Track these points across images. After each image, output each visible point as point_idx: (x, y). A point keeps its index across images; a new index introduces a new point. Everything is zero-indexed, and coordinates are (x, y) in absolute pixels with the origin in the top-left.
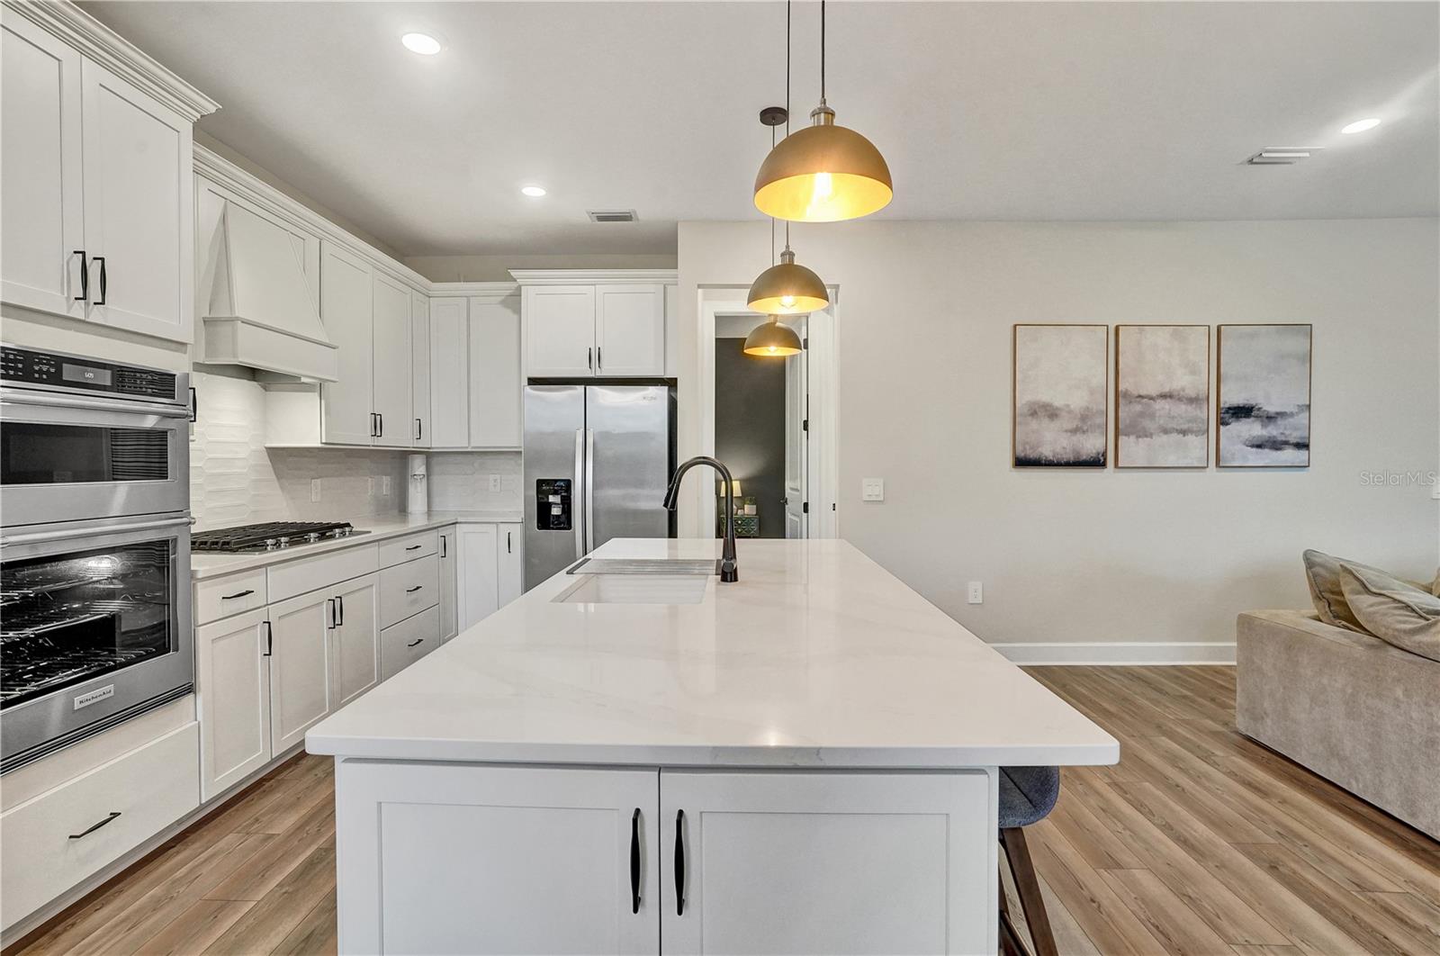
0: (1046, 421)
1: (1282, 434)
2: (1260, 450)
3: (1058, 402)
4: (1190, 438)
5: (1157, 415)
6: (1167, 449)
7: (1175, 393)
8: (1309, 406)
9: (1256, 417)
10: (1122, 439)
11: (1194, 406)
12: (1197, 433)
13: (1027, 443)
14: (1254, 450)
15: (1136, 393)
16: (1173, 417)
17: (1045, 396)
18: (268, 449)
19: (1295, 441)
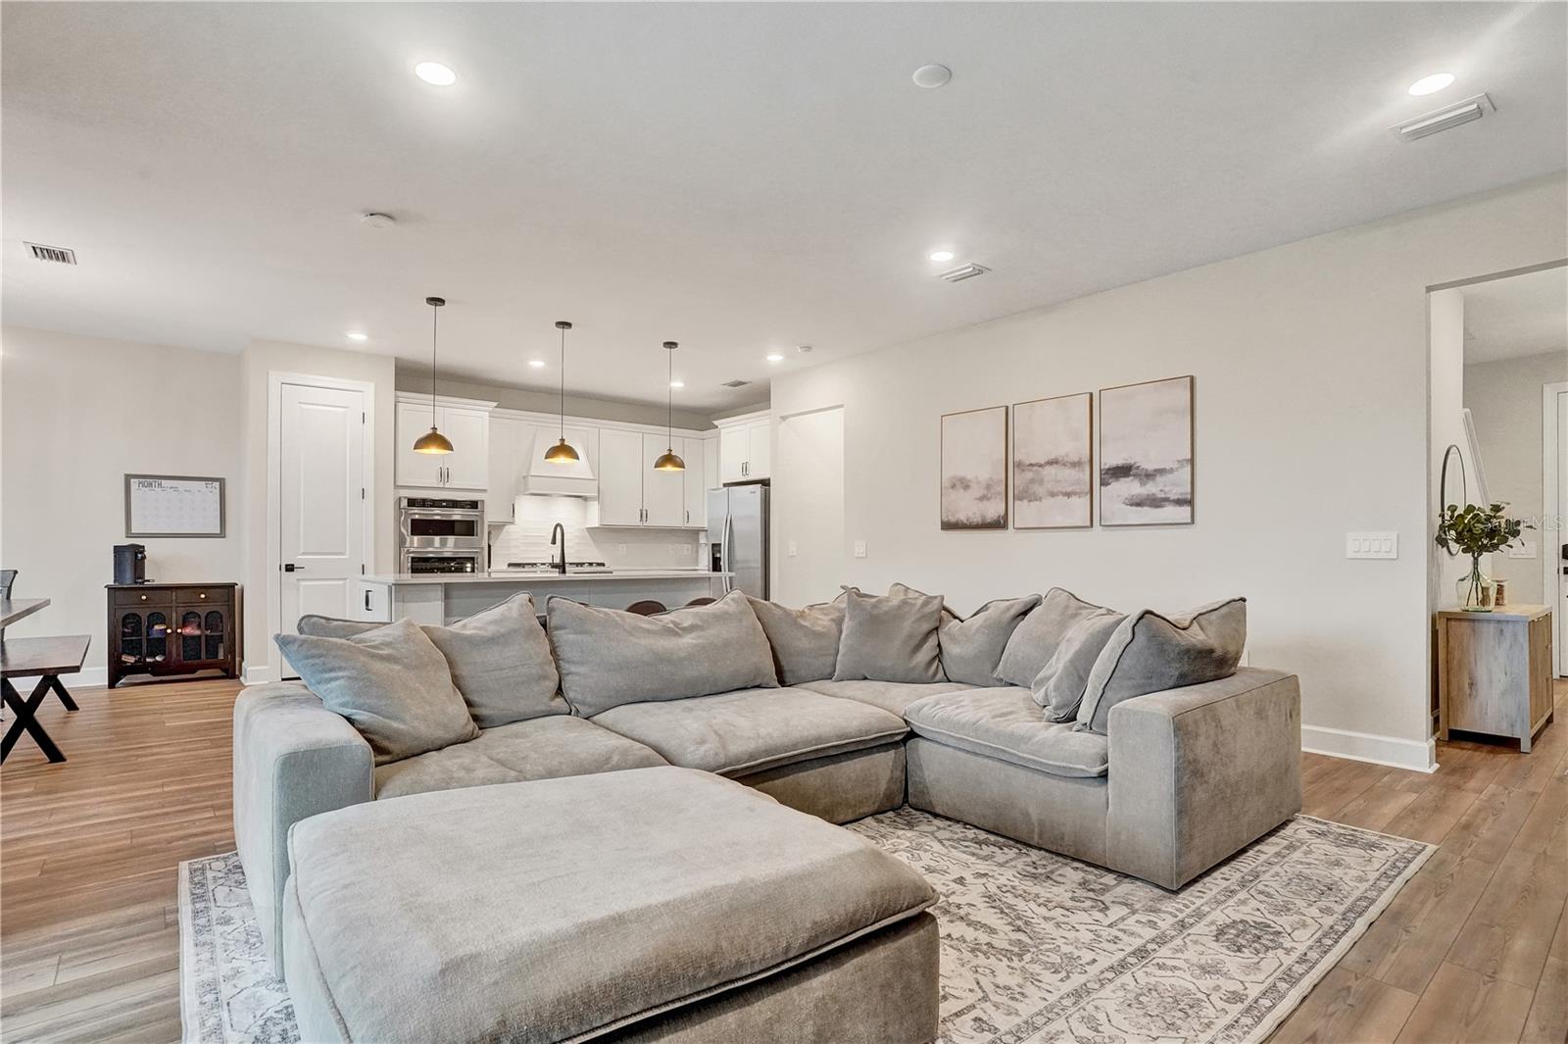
0: (962, 492)
1: (1161, 491)
2: (1139, 508)
3: (970, 476)
4: (1074, 499)
5: (1045, 480)
6: (1056, 511)
7: (1061, 459)
8: (1192, 461)
9: (1134, 476)
10: (1016, 502)
11: (1078, 468)
12: (1083, 494)
13: (949, 510)
14: (1134, 508)
15: (1028, 463)
16: (1059, 482)
17: (961, 472)
18: (588, 529)
19: (1176, 497)
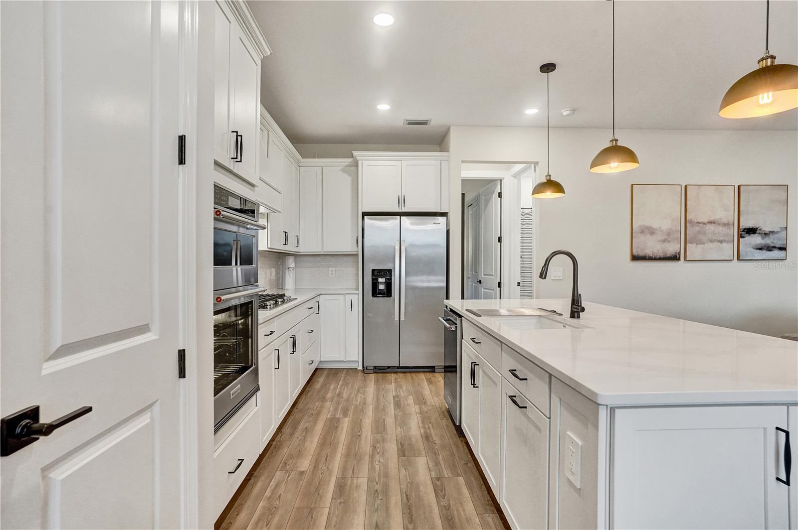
0: (649, 236)
1: (772, 242)
2: (760, 251)
3: (655, 226)
4: (724, 244)
5: (707, 232)
6: (712, 251)
7: (717, 221)
8: (786, 228)
9: (759, 233)
10: (689, 245)
11: (726, 227)
12: (727, 242)
13: (639, 248)
14: (758, 251)
15: (696, 222)
16: (716, 234)
17: (648, 223)
19: (779, 246)
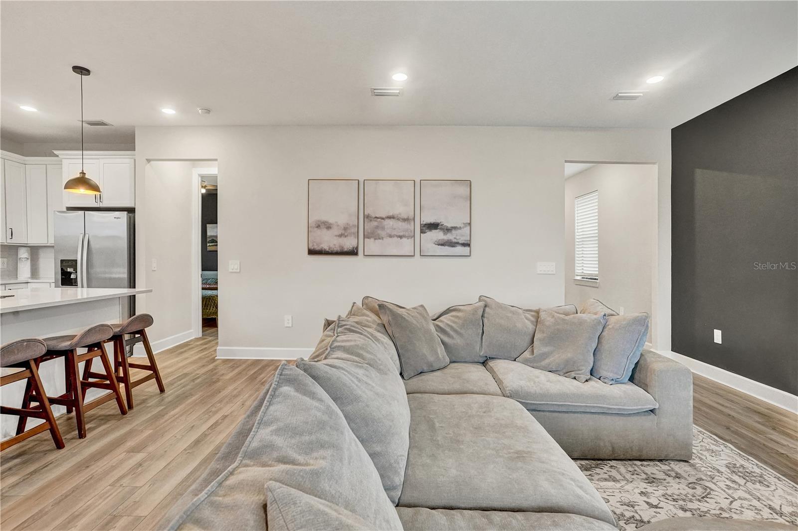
0: (325, 230)
1: (455, 238)
2: (443, 247)
3: (331, 220)
4: (404, 240)
5: (386, 227)
6: (392, 246)
7: (395, 216)
8: (470, 224)
9: (440, 229)
10: (367, 240)
11: (406, 222)
12: (408, 237)
13: (314, 242)
14: (440, 246)
15: (374, 216)
16: (395, 229)
17: (324, 218)
19: (462, 242)
